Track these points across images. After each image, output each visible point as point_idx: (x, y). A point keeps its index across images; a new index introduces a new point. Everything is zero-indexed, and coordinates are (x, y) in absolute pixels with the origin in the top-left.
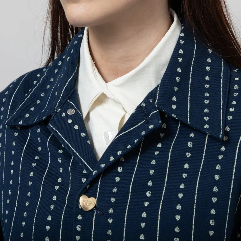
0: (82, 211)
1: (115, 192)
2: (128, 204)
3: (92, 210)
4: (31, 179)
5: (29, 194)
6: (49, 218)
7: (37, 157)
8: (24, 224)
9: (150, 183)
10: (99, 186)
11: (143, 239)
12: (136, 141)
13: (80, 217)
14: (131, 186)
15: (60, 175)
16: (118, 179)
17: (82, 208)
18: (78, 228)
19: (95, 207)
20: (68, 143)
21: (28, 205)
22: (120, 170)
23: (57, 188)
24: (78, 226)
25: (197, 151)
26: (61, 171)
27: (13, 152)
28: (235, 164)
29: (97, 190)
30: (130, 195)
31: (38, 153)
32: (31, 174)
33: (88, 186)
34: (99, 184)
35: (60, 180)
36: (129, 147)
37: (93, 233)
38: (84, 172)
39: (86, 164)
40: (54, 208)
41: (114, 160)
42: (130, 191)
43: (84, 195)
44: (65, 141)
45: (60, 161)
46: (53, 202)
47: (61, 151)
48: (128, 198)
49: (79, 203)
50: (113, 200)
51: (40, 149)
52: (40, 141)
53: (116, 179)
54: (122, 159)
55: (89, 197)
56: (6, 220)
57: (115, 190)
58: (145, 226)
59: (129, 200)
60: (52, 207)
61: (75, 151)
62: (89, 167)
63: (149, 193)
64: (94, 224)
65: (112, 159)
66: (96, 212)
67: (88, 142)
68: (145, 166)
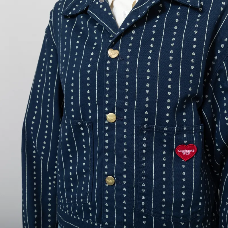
0: (110, 58)
1: (130, 46)
2: (139, 52)
3: (116, 58)
4: (78, 45)
5: (76, 54)
6: (89, 66)
7: (81, 33)
8: (73, 72)
9: (153, 39)
10: (120, 43)
11: (149, 72)
12: (143, 13)
13: (108, 62)
14: (141, 41)
15: (96, 41)
16: (132, 38)
17: (110, 57)
18: (108, 69)
19: (118, 56)
20: (100, 20)
21: (76, 60)
22: (133, 32)
23: (94, 48)
24: (107, 68)
25: (182, 18)
26: (96, 39)
27: (66, 31)
28: (207, 23)
29: (119, 45)
30: (140, 47)
31: (81, 31)
32: (78, 42)
33: (114, 43)
34: (121, 41)
35: (95, 44)
36: (139, 16)
37: (117, 71)
38: (111, 36)
39: (112, 30)
40: (92, 60)
41: (129, 25)
42: (140, 44)
43: (111, 48)
44: (99, 18)
45: (95, 33)
46: (92, 56)
47: (96, 27)
48: (139, 49)
49: (108, 54)
50: (129, 50)
51: (82, 28)
52: (82, 23)
53: (131, 38)
54: (135, 26)
55: (114, 50)
56: (63, 72)
57: (130, 45)
58: (150, 64)
59: (140, 50)
60: (91, 59)
61: (104, 24)
62: (114, 32)
63: (152, 45)
64: (117, 66)
65: (128, 24)
66: (119, 59)
67: (113, 18)
68: (149, 29)
